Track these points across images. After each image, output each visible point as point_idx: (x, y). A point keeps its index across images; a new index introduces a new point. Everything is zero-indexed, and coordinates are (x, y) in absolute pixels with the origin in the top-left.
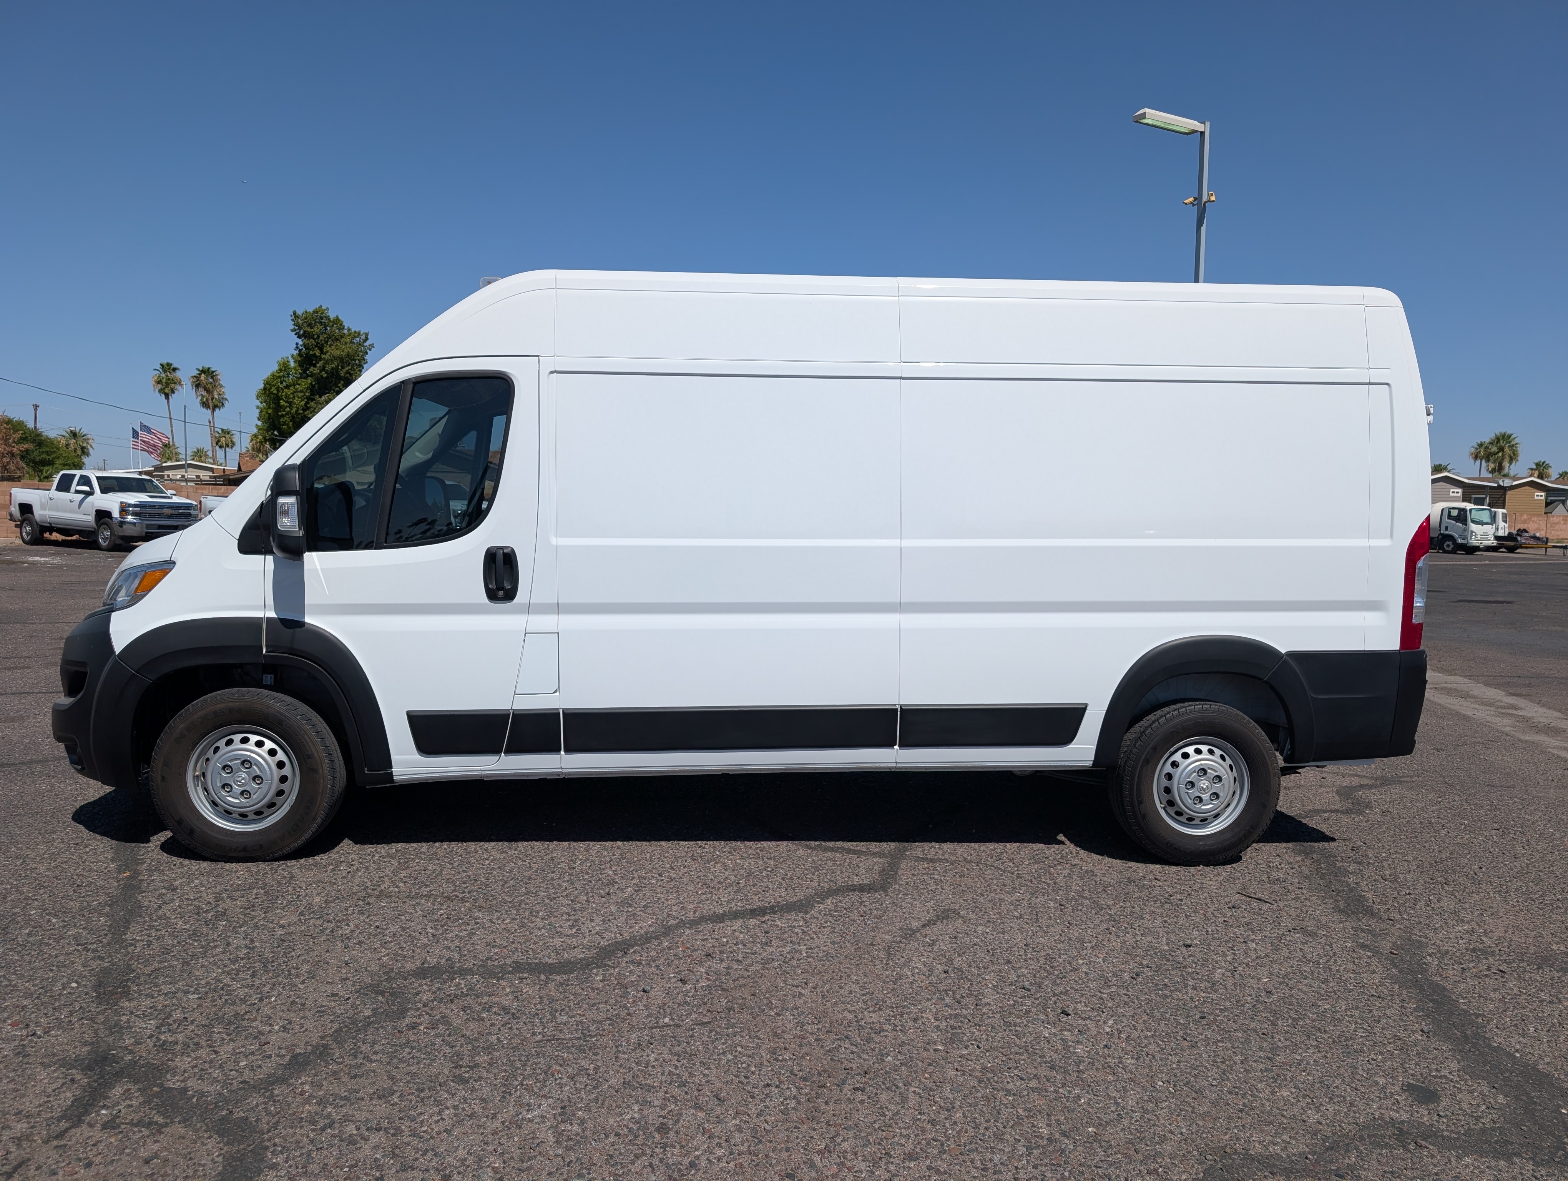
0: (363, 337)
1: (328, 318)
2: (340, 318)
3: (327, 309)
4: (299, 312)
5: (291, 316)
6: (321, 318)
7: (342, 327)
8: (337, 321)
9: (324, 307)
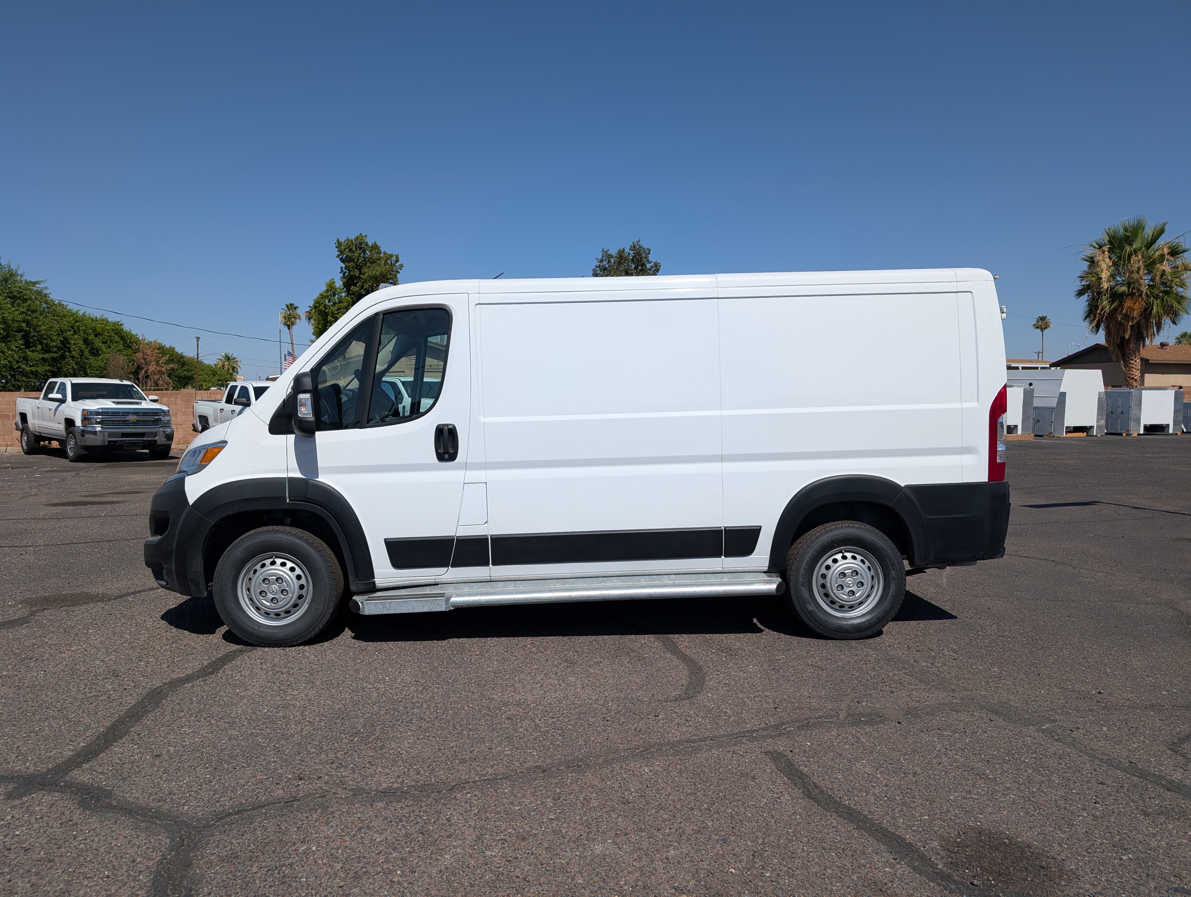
0: (394, 258)
1: (367, 244)
2: (378, 244)
3: (366, 236)
4: (342, 240)
5: (336, 244)
6: (361, 244)
7: (379, 252)
8: (375, 247)
9: (363, 235)
